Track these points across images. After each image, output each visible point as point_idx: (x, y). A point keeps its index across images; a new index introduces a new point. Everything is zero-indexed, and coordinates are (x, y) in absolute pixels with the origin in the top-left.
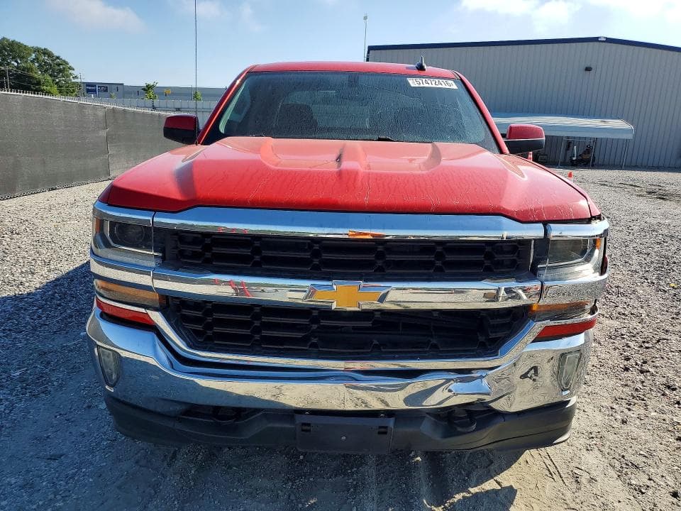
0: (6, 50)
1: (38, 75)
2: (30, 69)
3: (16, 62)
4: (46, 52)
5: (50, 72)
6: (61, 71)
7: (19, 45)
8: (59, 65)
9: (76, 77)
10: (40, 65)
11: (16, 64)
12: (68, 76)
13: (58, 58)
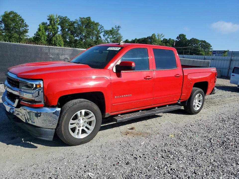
0: (193, 42)
1: (200, 49)
2: (198, 47)
3: (195, 45)
4: (204, 42)
5: (204, 48)
6: (207, 47)
7: (196, 40)
8: (207, 45)
9: (212, 49)
10: (201, 46)
11: (194, 46)
12: (209, 49)
13: (207, 43)
